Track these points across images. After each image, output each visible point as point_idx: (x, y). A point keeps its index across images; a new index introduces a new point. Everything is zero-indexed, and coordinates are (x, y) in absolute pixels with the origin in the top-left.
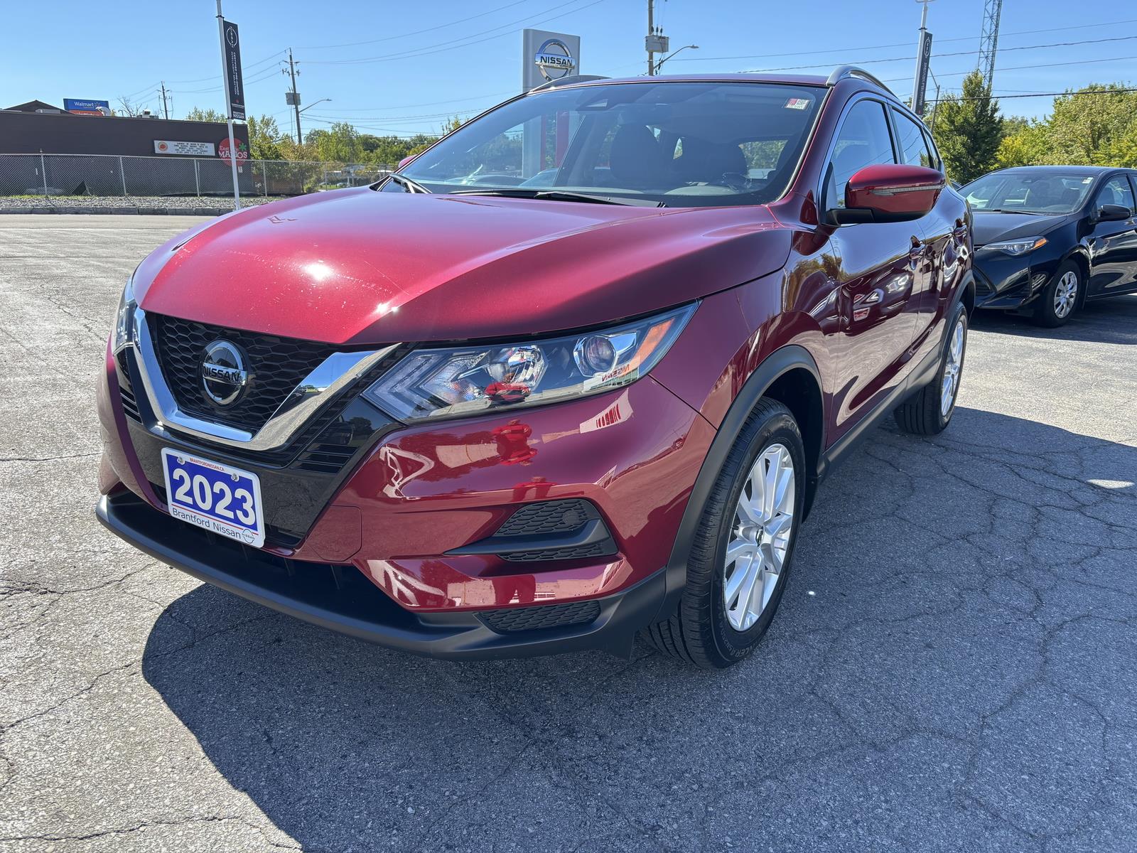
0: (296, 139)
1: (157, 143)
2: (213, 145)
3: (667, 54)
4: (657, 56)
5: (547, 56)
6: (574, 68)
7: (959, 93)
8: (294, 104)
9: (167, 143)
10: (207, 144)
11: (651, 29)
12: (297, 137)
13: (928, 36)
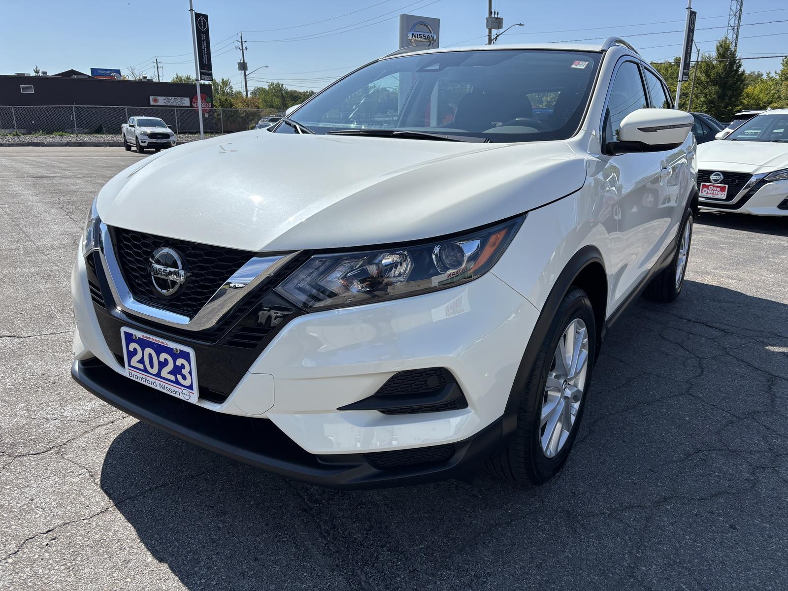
0: (244, 93)
1: (151, 98)
2: (189, 99)
3: (501, 30)
4: (494, 32)
5: (417, 33)
6: (435, 41)
7: (714, 54)
8: (243, 70)
9: (159, 98)
10: (184, 98)
11: (491, 13)
12: (245, 93)
13: (693, 14)
